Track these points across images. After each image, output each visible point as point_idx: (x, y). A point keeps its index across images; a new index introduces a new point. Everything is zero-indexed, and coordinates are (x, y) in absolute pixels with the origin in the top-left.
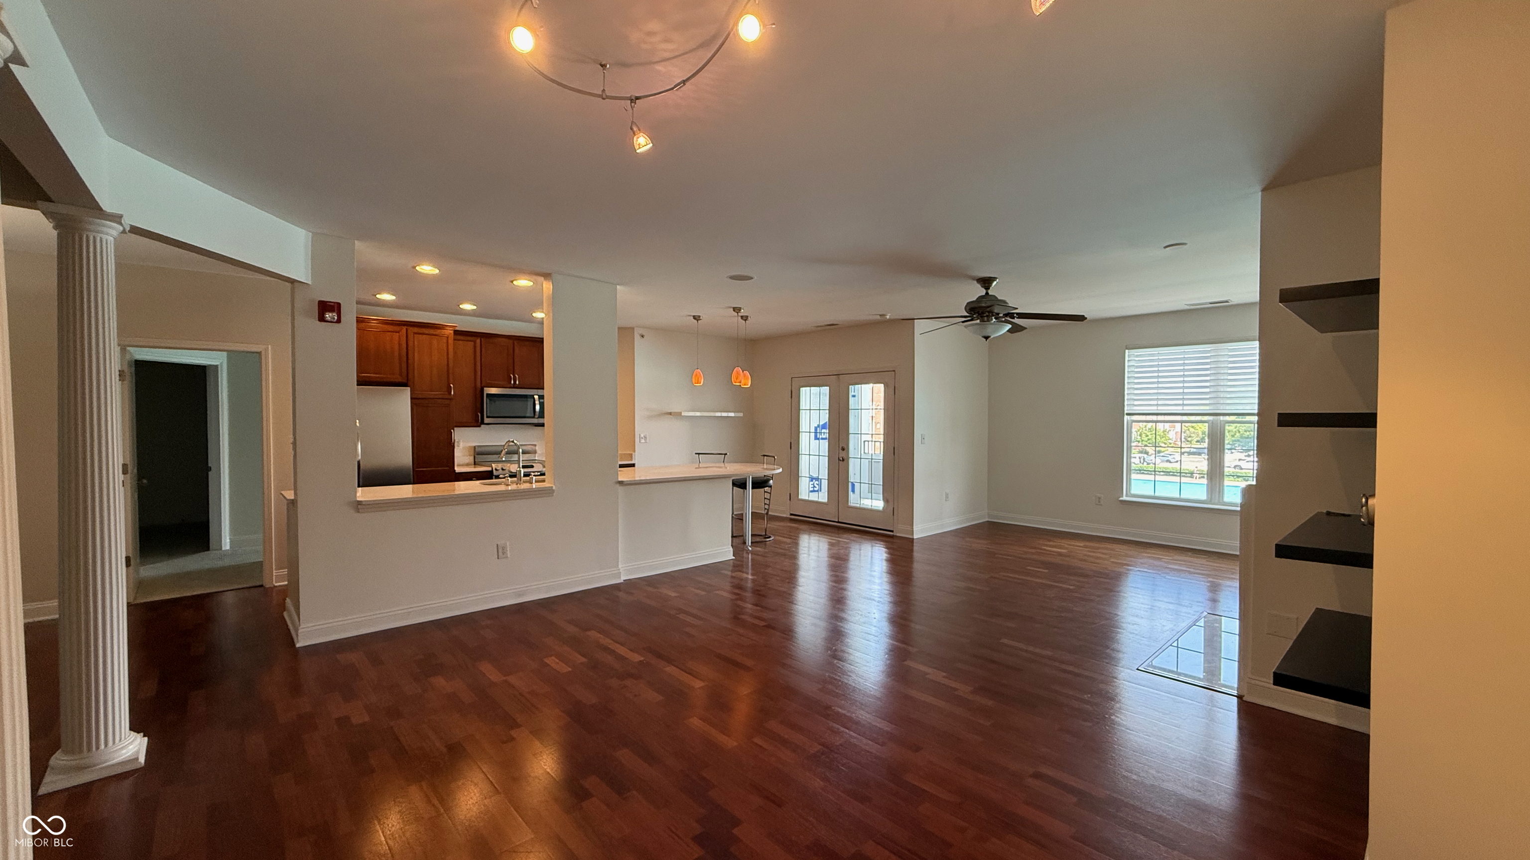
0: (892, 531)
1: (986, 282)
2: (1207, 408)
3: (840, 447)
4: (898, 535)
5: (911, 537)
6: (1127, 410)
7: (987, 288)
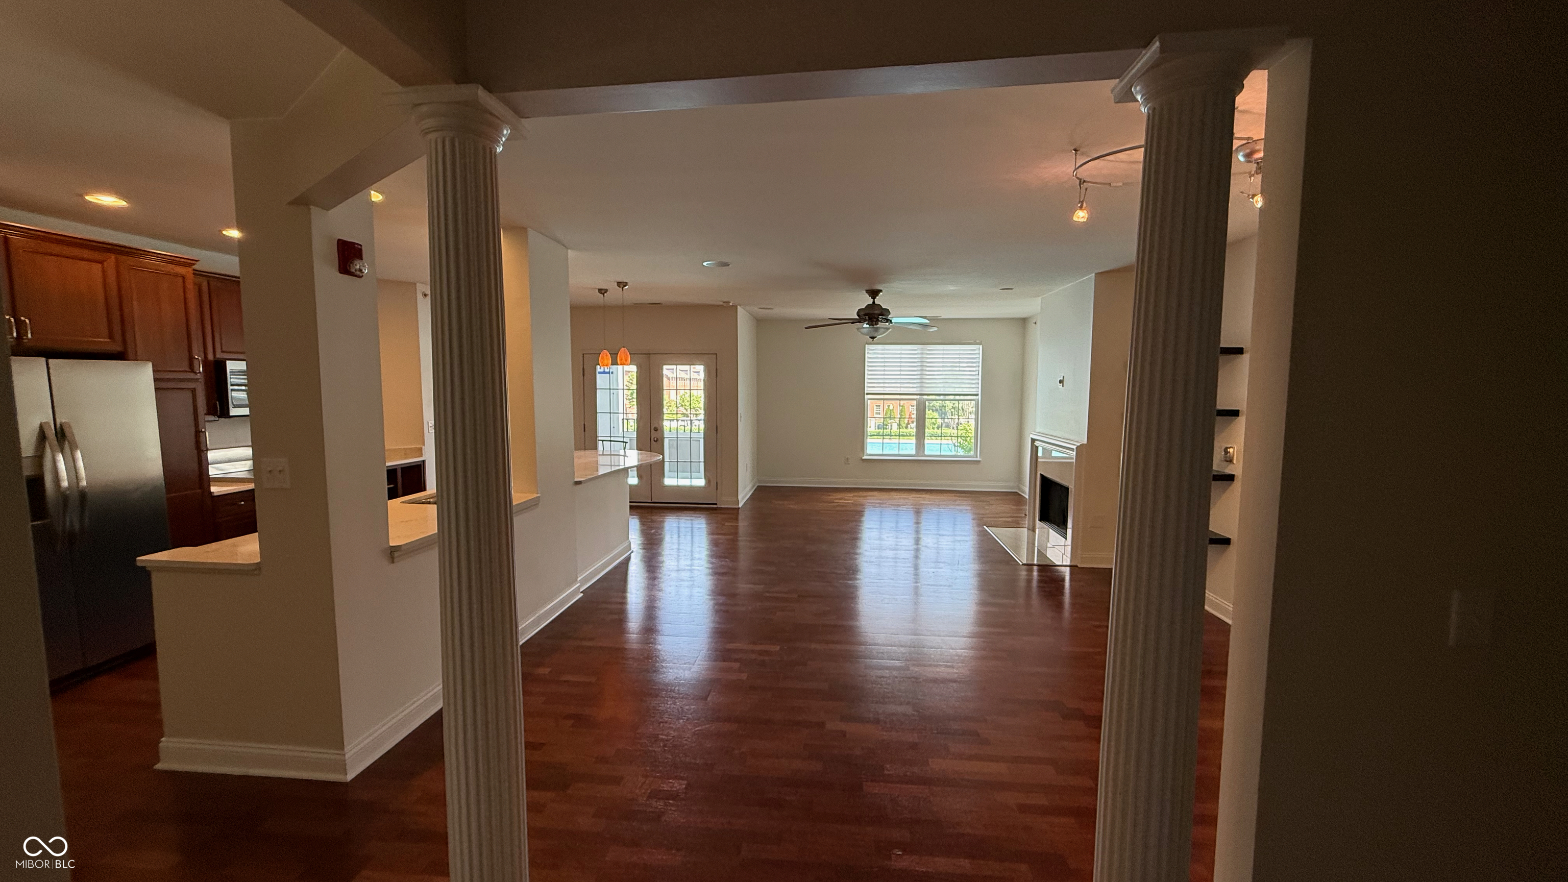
0: (716, 504)
1: (874, 293)
2: (915, 389)
3: (652, 428)
4: (723, 506)
5: (737, 507)
6: (867, 390)
7: (874, 298)
